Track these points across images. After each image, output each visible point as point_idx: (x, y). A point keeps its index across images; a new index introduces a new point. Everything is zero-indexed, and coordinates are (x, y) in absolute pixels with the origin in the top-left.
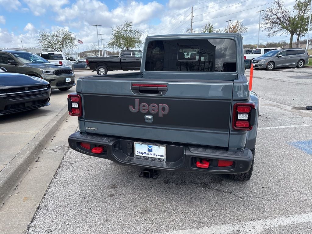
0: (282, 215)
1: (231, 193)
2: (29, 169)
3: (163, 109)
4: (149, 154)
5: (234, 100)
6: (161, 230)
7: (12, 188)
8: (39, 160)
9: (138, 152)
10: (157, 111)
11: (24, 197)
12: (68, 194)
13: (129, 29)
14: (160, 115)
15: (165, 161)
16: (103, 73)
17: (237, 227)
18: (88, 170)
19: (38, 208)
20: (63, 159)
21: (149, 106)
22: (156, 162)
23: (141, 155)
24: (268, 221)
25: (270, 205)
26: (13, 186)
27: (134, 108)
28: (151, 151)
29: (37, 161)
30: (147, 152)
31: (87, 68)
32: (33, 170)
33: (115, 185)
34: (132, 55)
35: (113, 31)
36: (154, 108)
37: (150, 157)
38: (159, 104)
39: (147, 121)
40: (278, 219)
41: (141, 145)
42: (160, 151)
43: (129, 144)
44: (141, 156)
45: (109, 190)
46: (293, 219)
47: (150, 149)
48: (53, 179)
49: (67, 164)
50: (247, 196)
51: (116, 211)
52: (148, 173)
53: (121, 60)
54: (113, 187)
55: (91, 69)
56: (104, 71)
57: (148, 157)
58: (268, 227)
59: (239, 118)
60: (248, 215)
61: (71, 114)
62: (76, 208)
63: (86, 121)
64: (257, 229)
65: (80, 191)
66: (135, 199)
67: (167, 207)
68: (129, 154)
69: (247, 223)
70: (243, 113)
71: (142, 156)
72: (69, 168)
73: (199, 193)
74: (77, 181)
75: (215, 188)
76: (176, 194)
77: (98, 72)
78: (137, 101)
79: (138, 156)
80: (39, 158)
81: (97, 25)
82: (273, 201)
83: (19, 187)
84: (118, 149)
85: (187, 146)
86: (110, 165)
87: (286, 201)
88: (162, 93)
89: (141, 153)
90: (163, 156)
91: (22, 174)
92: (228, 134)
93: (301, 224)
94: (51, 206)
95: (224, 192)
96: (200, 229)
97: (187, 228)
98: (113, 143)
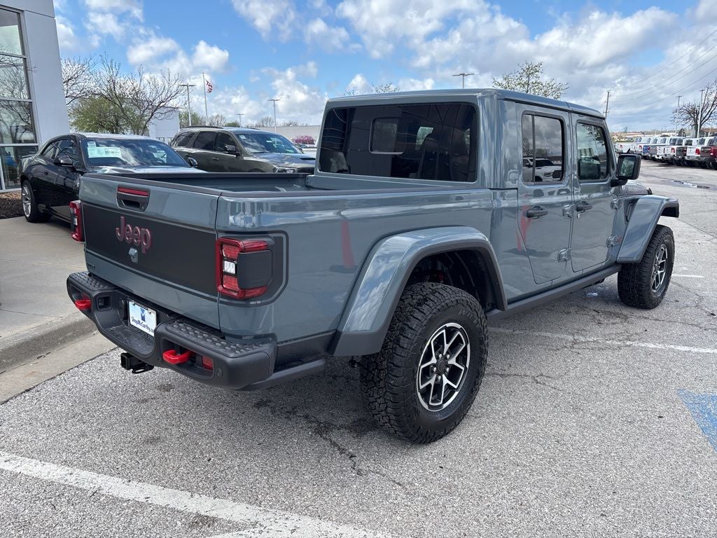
1: (352, 457)
3: (145, 238)
4: (142, 324)
9: (133, 318)
10: (140, 241)
11: (34, 371)
14: (144, 250)
19: (27, 391)
21: (132, 231)
27: (120, 232)
28: (143, 318)
30: (141, 321)
36: (137, 235)
38: (142, 229)
39: (132, 259)
41: (135, 306)
42: (151, 322)
43: (121, 300)
44: (135, 327)
45: (152, 392)
47: (143, 315)
50: (378, 473)
57: (142, 331)
59: (225, 270)
63: (87, 251)
66: (168, 417)
75: (334, 439)
78: (122, 220)
79: (132, 325)
84: (110, 308)
88: (143, 207)
89: (135, 321)
90: (153, 331)
91: (72, 338)
92: (217, 301)
95: (342, 451)
96: (196, 496)
97: (177, 488)
98: (98, 293)
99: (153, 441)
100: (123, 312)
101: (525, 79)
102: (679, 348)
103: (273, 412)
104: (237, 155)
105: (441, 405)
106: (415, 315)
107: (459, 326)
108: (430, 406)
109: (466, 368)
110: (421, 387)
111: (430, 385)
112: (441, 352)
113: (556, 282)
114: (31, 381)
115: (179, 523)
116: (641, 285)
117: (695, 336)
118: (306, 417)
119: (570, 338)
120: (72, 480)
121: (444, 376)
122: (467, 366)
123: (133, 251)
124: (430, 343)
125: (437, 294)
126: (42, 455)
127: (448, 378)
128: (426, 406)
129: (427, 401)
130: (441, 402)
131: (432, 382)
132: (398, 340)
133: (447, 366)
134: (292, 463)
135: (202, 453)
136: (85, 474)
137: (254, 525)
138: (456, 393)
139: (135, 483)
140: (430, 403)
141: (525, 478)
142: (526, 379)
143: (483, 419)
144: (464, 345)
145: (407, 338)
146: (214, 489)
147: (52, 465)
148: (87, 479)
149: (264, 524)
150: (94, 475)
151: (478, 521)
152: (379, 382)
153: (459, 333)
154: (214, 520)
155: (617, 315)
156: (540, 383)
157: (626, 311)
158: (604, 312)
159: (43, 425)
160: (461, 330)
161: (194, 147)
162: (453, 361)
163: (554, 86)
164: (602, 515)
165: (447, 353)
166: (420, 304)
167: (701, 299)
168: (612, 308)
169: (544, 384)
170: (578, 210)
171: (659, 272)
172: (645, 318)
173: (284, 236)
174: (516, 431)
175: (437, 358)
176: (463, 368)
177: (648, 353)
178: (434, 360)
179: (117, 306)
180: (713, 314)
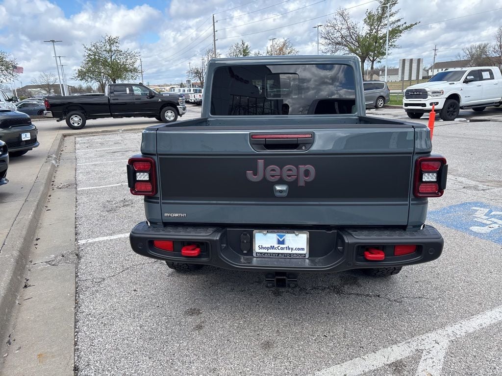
0: (462, 318)
1: (379, 296)
2: (17, 302)
3: (307, 173)
4: (279, 248)
5: (418, 153)
6: (308, 369)
7: (2, 341)
8: (29, 283)
9: (261, 247)
10: (296, 177)
11: (36, 354)
12: (118, 336)
13: (114, 48)
14: (301, 183)
15: (307, 256)
16: (78, 124)
17: (414, 346)
18: (135, 290)
19: (76, 369)
20: (77, 276)
21: (281, 169)
22: (292, 260)
23: (265, 251)
24: (449, 329)
25: (439, 307)
26: (3, 336)
27: (255, 174)
28: (283, 242)
29: (26, 286)
30: (276, 246)
31: (47, 116)
32: (26, 304)
33: (195, 309)
34: (128, 92)
35: (87, 51)
36: (291, 172)
37: (281, 254)
38: (300, 166)
39: (278, 194)
40: (460, 324)
41: (265, 234)
42: (298, 242)
43: (246, 235)
44: (265, 253)
45: (190, 319)
46: (479, 321)
47: (281, 240)
48: (76, 314)
49: (89, 284)
50: (403, 298)
51: (219, 351)
52: (285, 279)
53: (109, 99)
54: (193, 312)
55: (54, 116)
56: (80, 119)
57: (279, 254)
58: (453, 338)
59: (424, 180)
60: (419, 325)
61: (133, 192)
62: (147, 358)
63: (163, 203)
64: (441, 344)
65: (139, 328)
66: (240, 328)
67: (297, 331)
68: (245, 252)
69: (423, 337)
70: (429, 172)
71: (267, 253)
72: (97, 291)
73: (333, 302)
74: (125, 311)
75: (353, 292)
76: (300, 309)
77: (68, 122)
78: (261, 163)
79: (260, 253)
80: (27, 280)
81: (53, 41)
82: (439, 299)
83: (16, 337)
84: (225, 245)
85: (344, 229)
86: (168, 276)
87: (456, 297)
88: (303, 148)
89: (265, 248)
90: (303, 249)
92: (407, 205)
93: (491, 326)
94: (99, 362)
97: (346, 360)
98: (219, 235)
115: (390, 375)
123: (280, 188)
137: (419, 352)
139: (318, 373)
146: (363, 348)
149: (421, 348)
154: (400, 362)
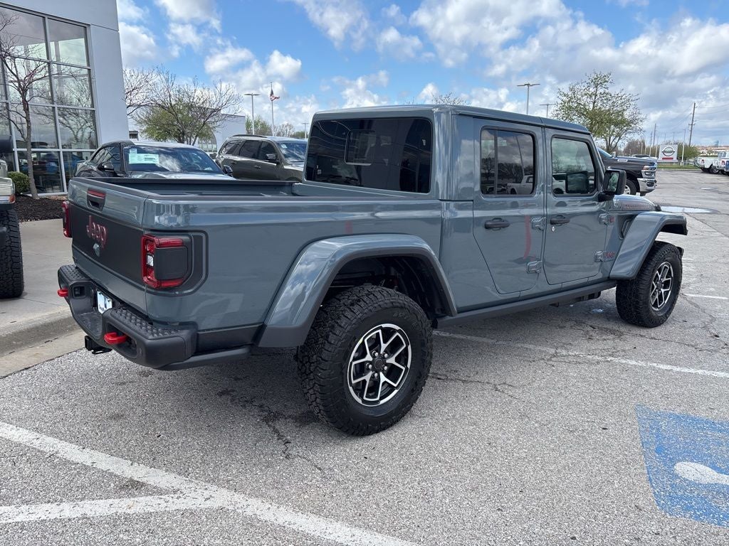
1: (287, 443)
3: (103, 235)
7: (43, 339)
9: (100, 306)
10: (100, 237)
14: (102, 245)
19: (26, 369)
21: (95, 228)
26: (49, 336)
27: (89, 229)
28: (106, 306)
36: (98, 232)
38: (101, 227)
39: (96, 253)
41: (100, 295)
59: (147, 263)
78: (90, 218)
79: (100, 312)
81: (528, 85)
83: (54, 342)
88: (101, 208)
92: (144, 290)
95: (280, 437)
96: (136, 464)
97: (122, 457)
98: (75, 282)
99: (116, 417)
100: (92, 299)
101: (592, 90)
102: (661, 366)
103: (232, 400)
104: (278, 163)
105: (377, 402)
106: (346, 314)
107: (397, 328)
108: (363, 401)
109: (407, 369)
110: (354, 382)
111: (364, 381)
112: (378, 351)
113: (524, 293)
114: (33, 361)
115: (112, 485)
116: (638, 303)
117: (686, 356)
118: (261, 406)
119: (552, 351)
120: (37, 443)
121: (381, 374)
122: (409, 366)
123: (96, 246)
124: (363, 341)
125: (371, 296)
126: (20, 422)
127: (387, 376)
128: (360, 401)
129: (361, 396)
130: (378, 399)
131: (367, 377)
132: (327, 336)
133: (386, 364)
134: (230, 444)
135: (155, 430)
136: (50, 440)
137: (175, 492)
138: (396, 391)
139: (88, 450)
140: (365, 398)
141: (441, 472)
142: (487, 386)
143: (426, 419)
144: (405, 346)
145: (335, 334)
146: (153, 461)
147: (25, 430)
148: (49, 443)
149: (184, 491)
150: (57, 441)
151: (378, 505)
152: (310, 374)
153: (397, 334)
154: (143, 484)
155: (612, 332)
156: (499, 391)
157: (624, 329)
158: (601, 329)
159: (29, 398)
160: (399, 331)
161: (239, 155)
162: (392, 360)
163: (624, 97)
164: (499, 509)
165: (385, 351)
166: (352, 304)
167: (713, 319)
168: (611, 325)
169: (503, 392)
170: (553, 223)
171: (663, 290)
172: (642, 336)
173: (203, 235)
174: (453, 432)
175: (374, 357)
176: (404, 368)
177: (625, 369)
178: (369, 358)
179: (89, 295)
180: (717, 336)
